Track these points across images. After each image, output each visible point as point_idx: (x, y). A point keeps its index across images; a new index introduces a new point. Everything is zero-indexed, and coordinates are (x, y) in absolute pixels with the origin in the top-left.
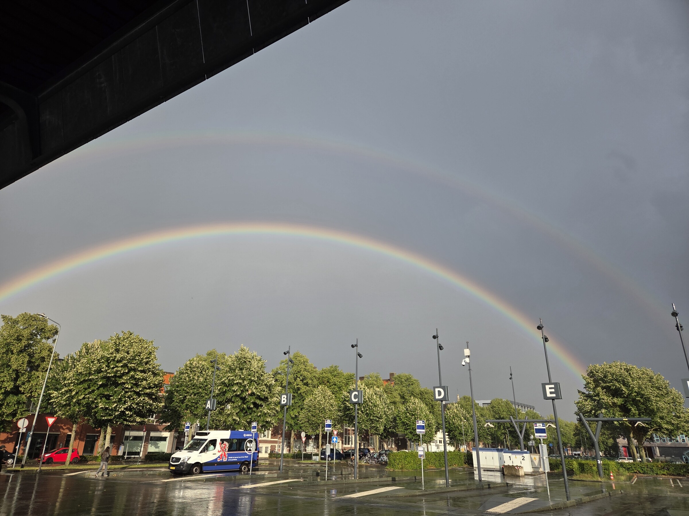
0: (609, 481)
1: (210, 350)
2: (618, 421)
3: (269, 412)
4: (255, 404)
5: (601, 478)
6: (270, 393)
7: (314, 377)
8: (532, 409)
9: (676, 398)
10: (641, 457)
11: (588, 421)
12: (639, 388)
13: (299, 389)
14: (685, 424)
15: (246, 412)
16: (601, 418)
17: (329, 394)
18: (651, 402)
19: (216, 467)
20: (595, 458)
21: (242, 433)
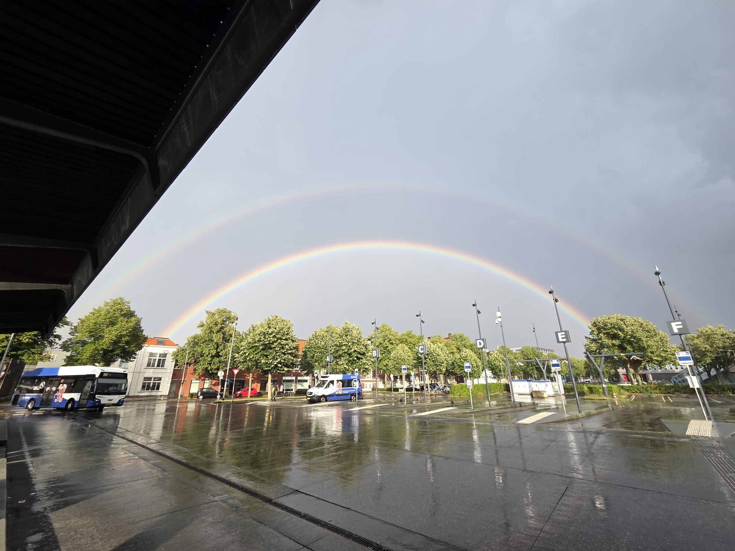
0: (613, 399)
1: (328, 325)
2: (617, 356)
3: (367, 362)
4: (357, 357)
5: (606, 397)
6: (367, 350)
7: (397, 338)
8: (552, 352)
9: (663, 337)
10: (637, 381)
11: (594, 357)
12: (632, 331)
13: (387, 347)
14: (671, 356)
15: (352, 363)
16: (603, 355)
17: (406, 349)
18: (642, 341)
19: (335, 397)
20: (600, 383)
21: (350, 376)
